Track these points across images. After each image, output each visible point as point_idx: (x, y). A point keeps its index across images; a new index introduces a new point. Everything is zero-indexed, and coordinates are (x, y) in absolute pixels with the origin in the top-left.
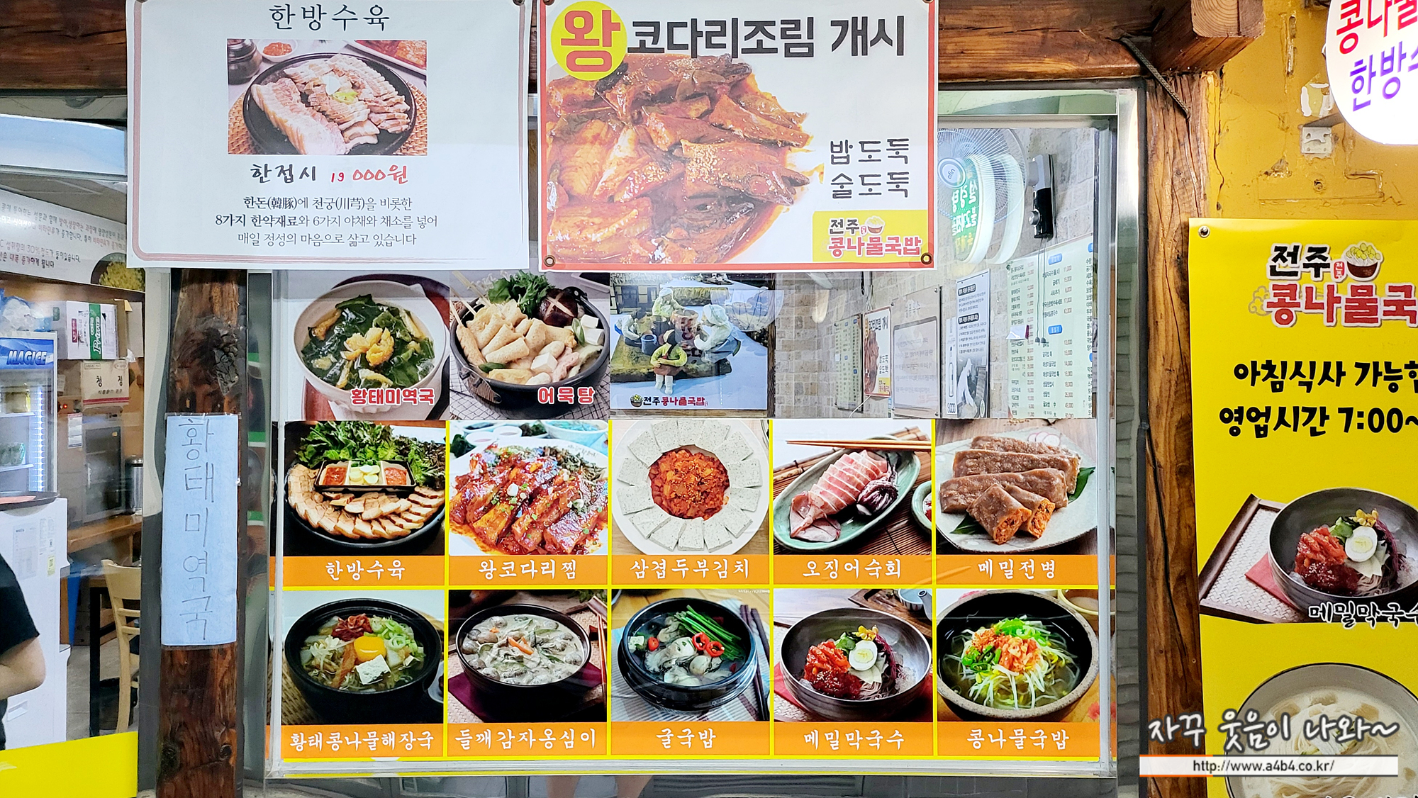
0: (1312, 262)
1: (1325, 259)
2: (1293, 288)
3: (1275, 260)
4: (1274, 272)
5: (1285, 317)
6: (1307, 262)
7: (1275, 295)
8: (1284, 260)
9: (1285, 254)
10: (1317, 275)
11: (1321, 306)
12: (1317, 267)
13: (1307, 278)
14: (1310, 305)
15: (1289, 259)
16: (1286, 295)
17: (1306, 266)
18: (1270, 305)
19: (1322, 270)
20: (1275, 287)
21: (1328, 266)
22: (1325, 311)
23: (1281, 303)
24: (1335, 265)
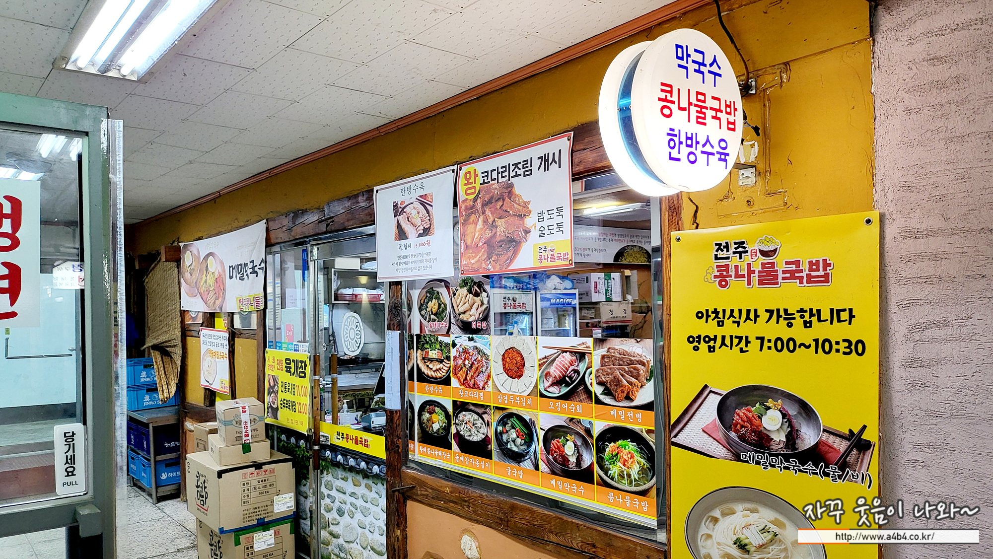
0: (738, 250)
1: (745, 248)
2: (727, 266)
3: (717, 251)
4: (716, 258)
5: (723, 283)
6: (735, 250)
7: (718, 271)
8: (722, 251)
9: (722, 247)
10: (741, 258)
11: (743, 276)
12: (740, 253)
13: (735, 260)
14: (737, 276)
15: (725, 250)
16: (724, 271)
17: (734, 253)
18: (715, 277)
19: (743, 254)
20: (718, 267)
21: (747, 252)
22: (746, 279)
23: (721, 276)
24: (751, 251)
